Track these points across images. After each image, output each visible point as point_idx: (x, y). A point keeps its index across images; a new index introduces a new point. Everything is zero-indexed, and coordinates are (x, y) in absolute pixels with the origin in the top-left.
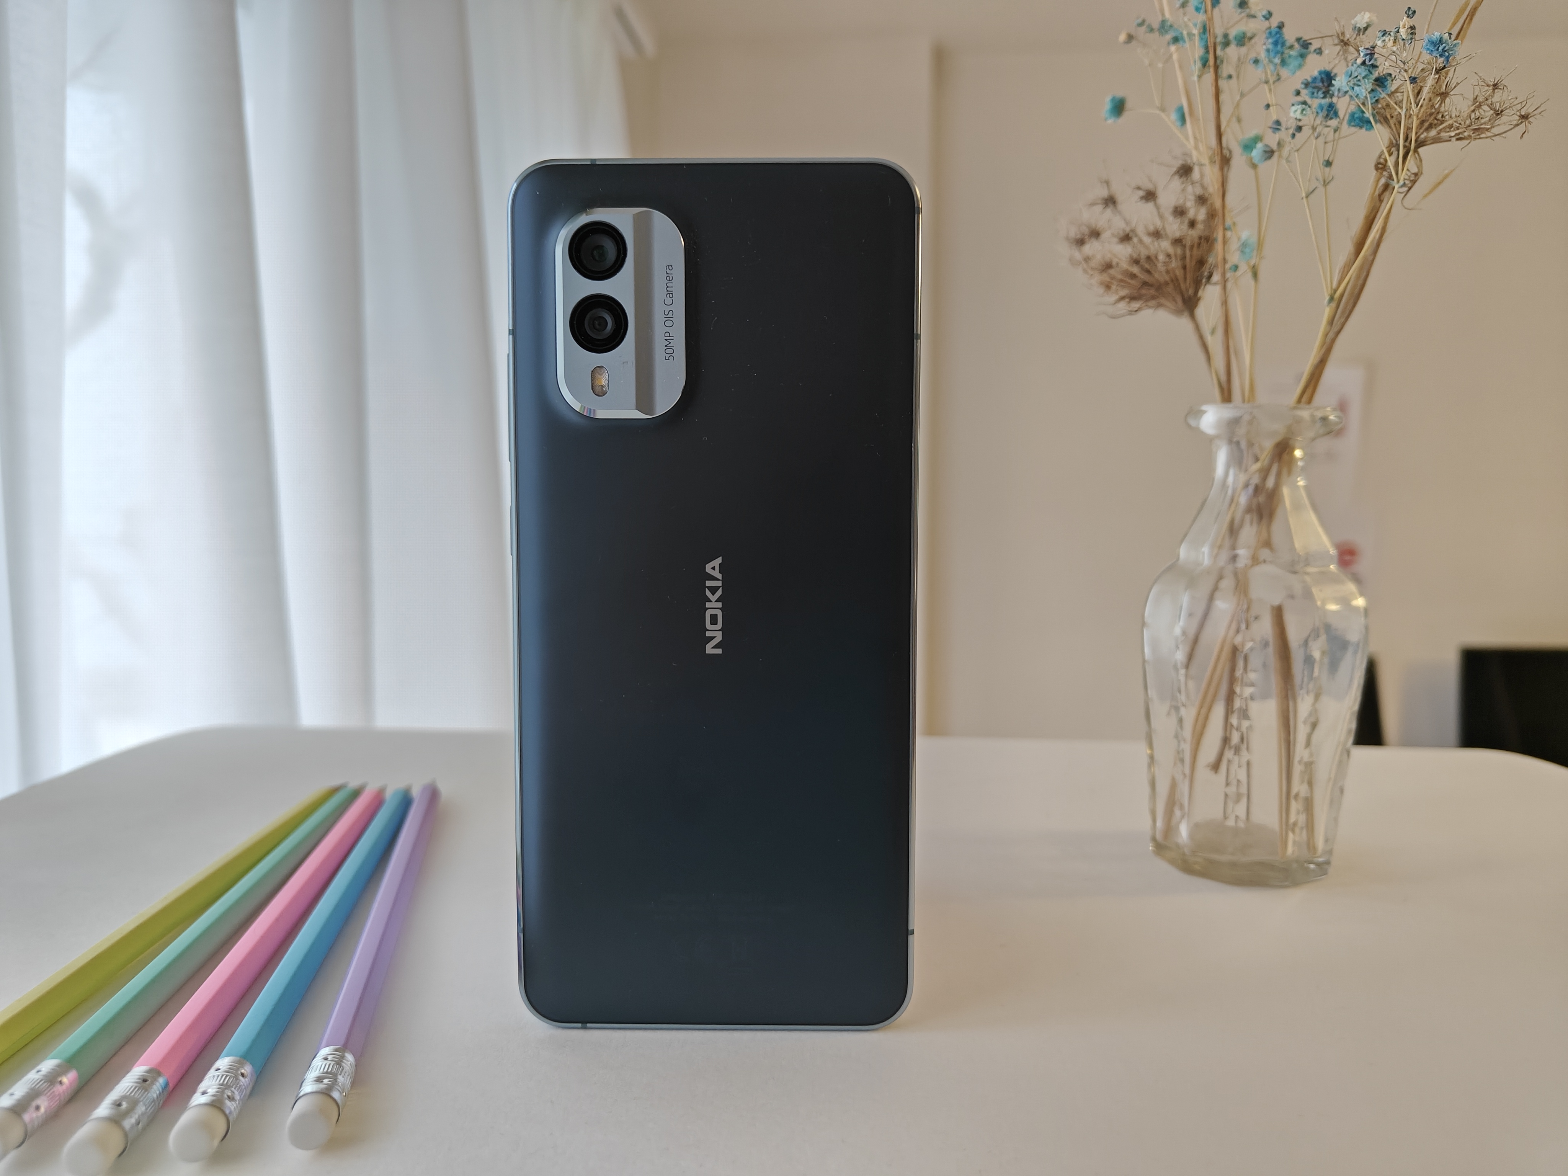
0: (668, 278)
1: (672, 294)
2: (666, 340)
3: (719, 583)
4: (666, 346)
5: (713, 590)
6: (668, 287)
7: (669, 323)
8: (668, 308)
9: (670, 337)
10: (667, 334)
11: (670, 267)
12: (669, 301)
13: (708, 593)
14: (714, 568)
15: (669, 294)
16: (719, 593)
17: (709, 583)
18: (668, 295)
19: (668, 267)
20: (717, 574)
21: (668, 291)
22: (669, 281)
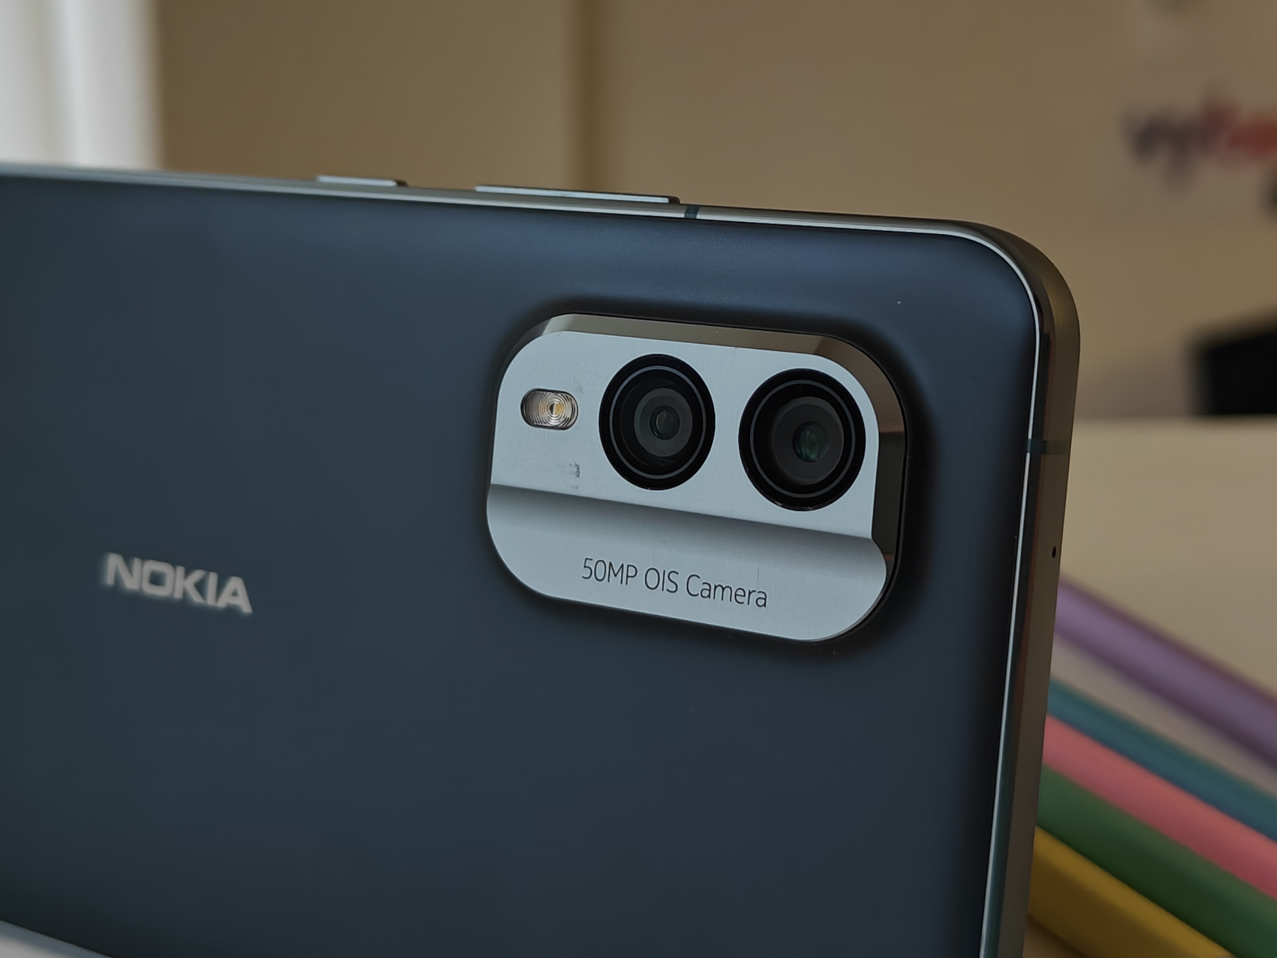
0: (740, 592)
1: (709, 596)
2: (622, 566)
3: (210, 600)
4: (611, 564)
5: (200, 587)
6: (723, 589)
7: (653, 580)
8: (681, 581)
9: (627, 576)
10: (632, 572)
11: (762, 602)
12: (696, 586)
13: (197, 575)
14: (235, 594)
15: (710, 590)
16: (196, 598)
17: (213, 579)
18: (707, 587)
19: (763, 596)
20: (225, 600)
21: (716, 587)
22: (736, 595)
